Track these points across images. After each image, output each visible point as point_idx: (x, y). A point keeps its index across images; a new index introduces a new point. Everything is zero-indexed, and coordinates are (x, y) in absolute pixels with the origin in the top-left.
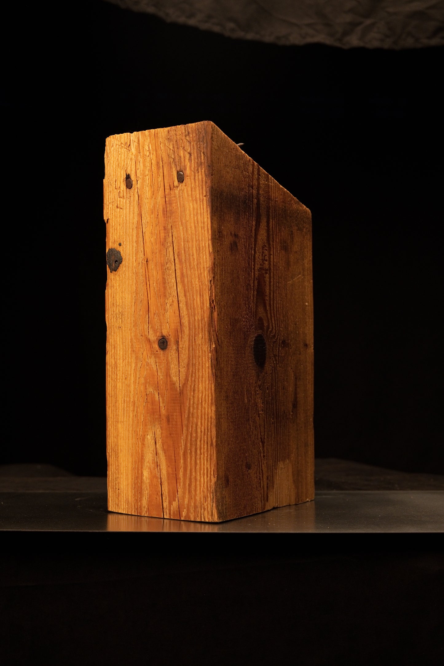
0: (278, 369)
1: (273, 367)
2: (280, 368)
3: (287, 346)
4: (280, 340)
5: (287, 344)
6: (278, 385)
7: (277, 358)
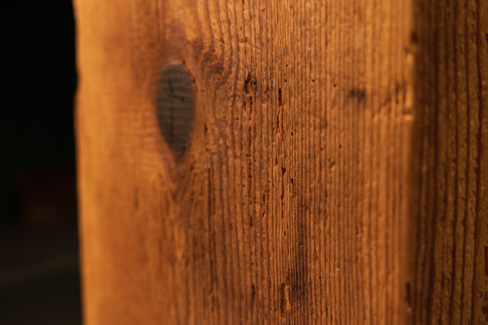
0: (230, 164)
1: (213, 154)
2: (238, 161)
3: (265, 96)
4: (237, 78)
5: (264, 90)
6: (232, 209)
7: (228, 130)
